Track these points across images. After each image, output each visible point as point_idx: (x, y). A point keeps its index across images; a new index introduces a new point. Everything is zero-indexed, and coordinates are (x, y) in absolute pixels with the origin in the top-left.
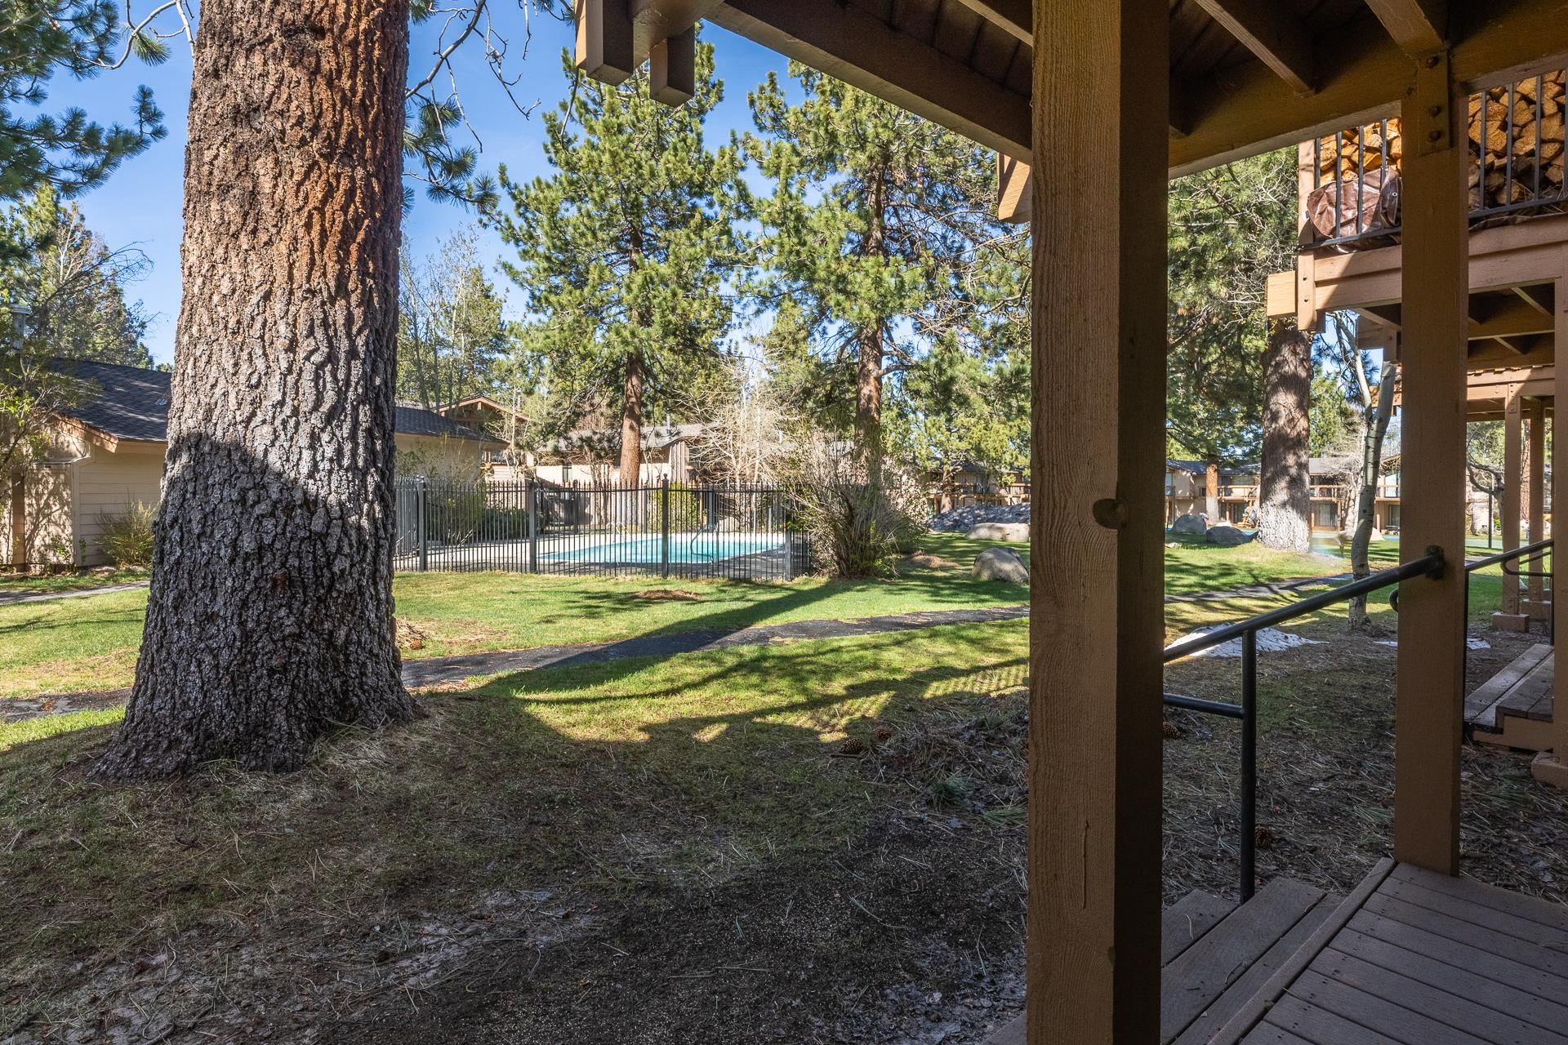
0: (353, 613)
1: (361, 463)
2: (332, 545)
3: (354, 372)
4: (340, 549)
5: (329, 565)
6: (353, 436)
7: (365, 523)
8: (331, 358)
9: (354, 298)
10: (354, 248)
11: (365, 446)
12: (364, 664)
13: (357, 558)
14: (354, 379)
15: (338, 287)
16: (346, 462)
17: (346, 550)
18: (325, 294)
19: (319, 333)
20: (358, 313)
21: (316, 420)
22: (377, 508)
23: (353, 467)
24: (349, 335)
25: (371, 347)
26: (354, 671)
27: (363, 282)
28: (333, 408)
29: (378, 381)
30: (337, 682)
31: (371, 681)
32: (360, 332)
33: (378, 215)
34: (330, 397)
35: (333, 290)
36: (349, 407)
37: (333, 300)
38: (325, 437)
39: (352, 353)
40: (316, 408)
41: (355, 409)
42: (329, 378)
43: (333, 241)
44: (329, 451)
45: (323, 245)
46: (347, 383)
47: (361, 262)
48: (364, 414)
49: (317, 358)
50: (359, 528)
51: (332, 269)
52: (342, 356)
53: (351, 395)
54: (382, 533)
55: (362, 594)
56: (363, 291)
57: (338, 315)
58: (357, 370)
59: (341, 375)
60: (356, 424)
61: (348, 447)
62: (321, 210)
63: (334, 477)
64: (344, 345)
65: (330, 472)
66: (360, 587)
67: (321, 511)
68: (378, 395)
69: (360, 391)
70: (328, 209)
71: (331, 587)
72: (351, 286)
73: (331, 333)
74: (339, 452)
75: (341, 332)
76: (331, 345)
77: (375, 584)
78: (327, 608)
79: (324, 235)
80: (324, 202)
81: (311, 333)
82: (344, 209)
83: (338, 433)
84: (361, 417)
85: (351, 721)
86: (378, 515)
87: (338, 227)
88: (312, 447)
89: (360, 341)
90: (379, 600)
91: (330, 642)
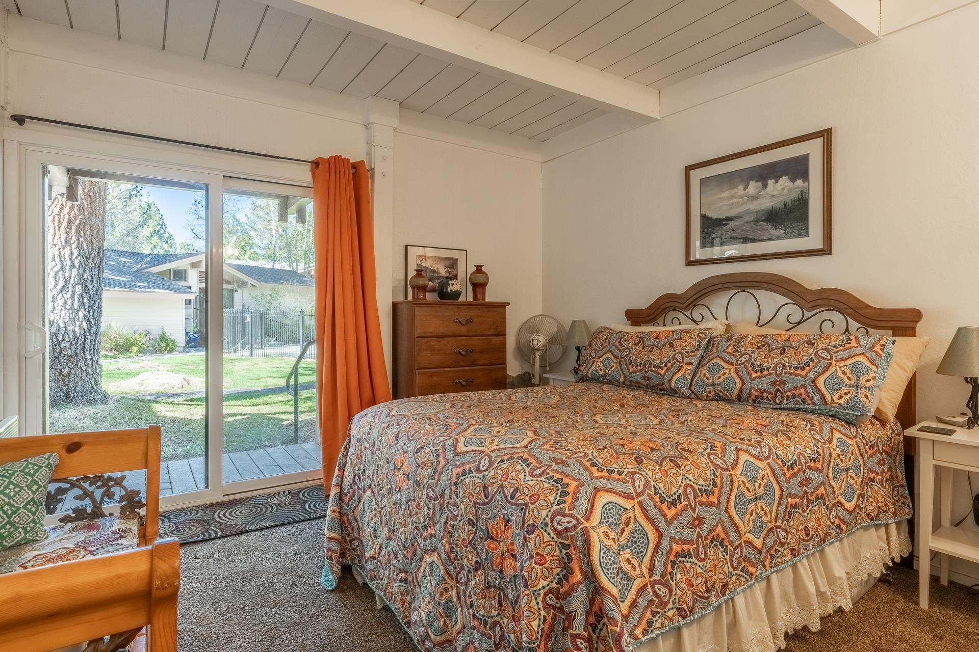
0: (72, 363)
1: (76, 307)
2: (60, 338)
3: (73, 273)
4: (63, 339)
5: (59, 344)
6: (73, 297)
7: (77, 329)
8: (63, 268)
9: (74, 246)
10: (73, 227)
11: (79, 301)
12: (77, 382)
13: (73, 342)
14: (73, 276)
15: (66, 242)
16: (68, 307)
17: (67, 339)
18: (60, 245)
19: (57, 259)
20: (76, 252)
21: (55, 292)
22: (84, 323)
23: (72, 309)
24: (71, 259)
25: (83, 263)
26: (72, 384)
27: (78, 240)
28: (63, 286)
29: (85, 276)
30: (64, 388)
31: (79, 388)
32: (76, 258)
33: (86, 214)
34: (61, 283)
35: (64, 244)
36: (70, 287)
37: (64, 247)
38: (59, 298)
39: (73, 266)
40: (55, 288)
41: (74, 287)
42: (61, 276)
43: (65, 224)
44: (61, 303)
45: (59, 227)
46: (70, 278)
47: (78, 232)
48: (78, 290)
49: (56, 269)
50: (74, 332)
51: (64, 236)
52: (68, 268)
53: (72, 282)
54: (87, 333)
55: (77, 356)
56: (78, 243)
57: (66, 252)
58: (75, 272)
59: (67, 275)
60: (74, 293)
61: (69, 302)
62: (59, 215)
63: (63, 312)
64: (69, 263)
65: (61, 310)
66: (76, 354)
67: (55, 325)
68: (86, 281)
69: (76, 280)
70: (62, 214)
71: (61, 353)
72: (72, 241)
73: (63, 259)
74: (65, 303)
75: (67, 258)
76: (62, 263)
77: (84, 352)
78: (59, 360)
79: (60, 223)
80: (60, 211)
81: (54, 260)
82: (69, 214)
83: (65, 296)
84: (77, 290)
85: (69, 403)
86: (85, 327)
87: (66, 220)
88: (53, 301)
89: (77, 262)
90: (86, 359)
91: (61, 374)
